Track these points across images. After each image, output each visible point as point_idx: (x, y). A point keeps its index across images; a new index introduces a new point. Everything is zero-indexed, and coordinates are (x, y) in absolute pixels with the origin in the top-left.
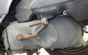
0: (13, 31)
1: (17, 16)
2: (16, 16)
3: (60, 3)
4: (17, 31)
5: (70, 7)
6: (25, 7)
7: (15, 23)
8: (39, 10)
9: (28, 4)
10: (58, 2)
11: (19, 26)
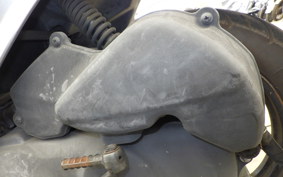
0: (11, 172)
1: (19, 119)
2: (17, 119)
3: (156, 109)
4: (26, 172)
5: (193, 120)
6: (41, 95)
7: (16, 141)
8: (88, 126)
9: (52, 86)
10: (151, 106)
11: (30, 155)
